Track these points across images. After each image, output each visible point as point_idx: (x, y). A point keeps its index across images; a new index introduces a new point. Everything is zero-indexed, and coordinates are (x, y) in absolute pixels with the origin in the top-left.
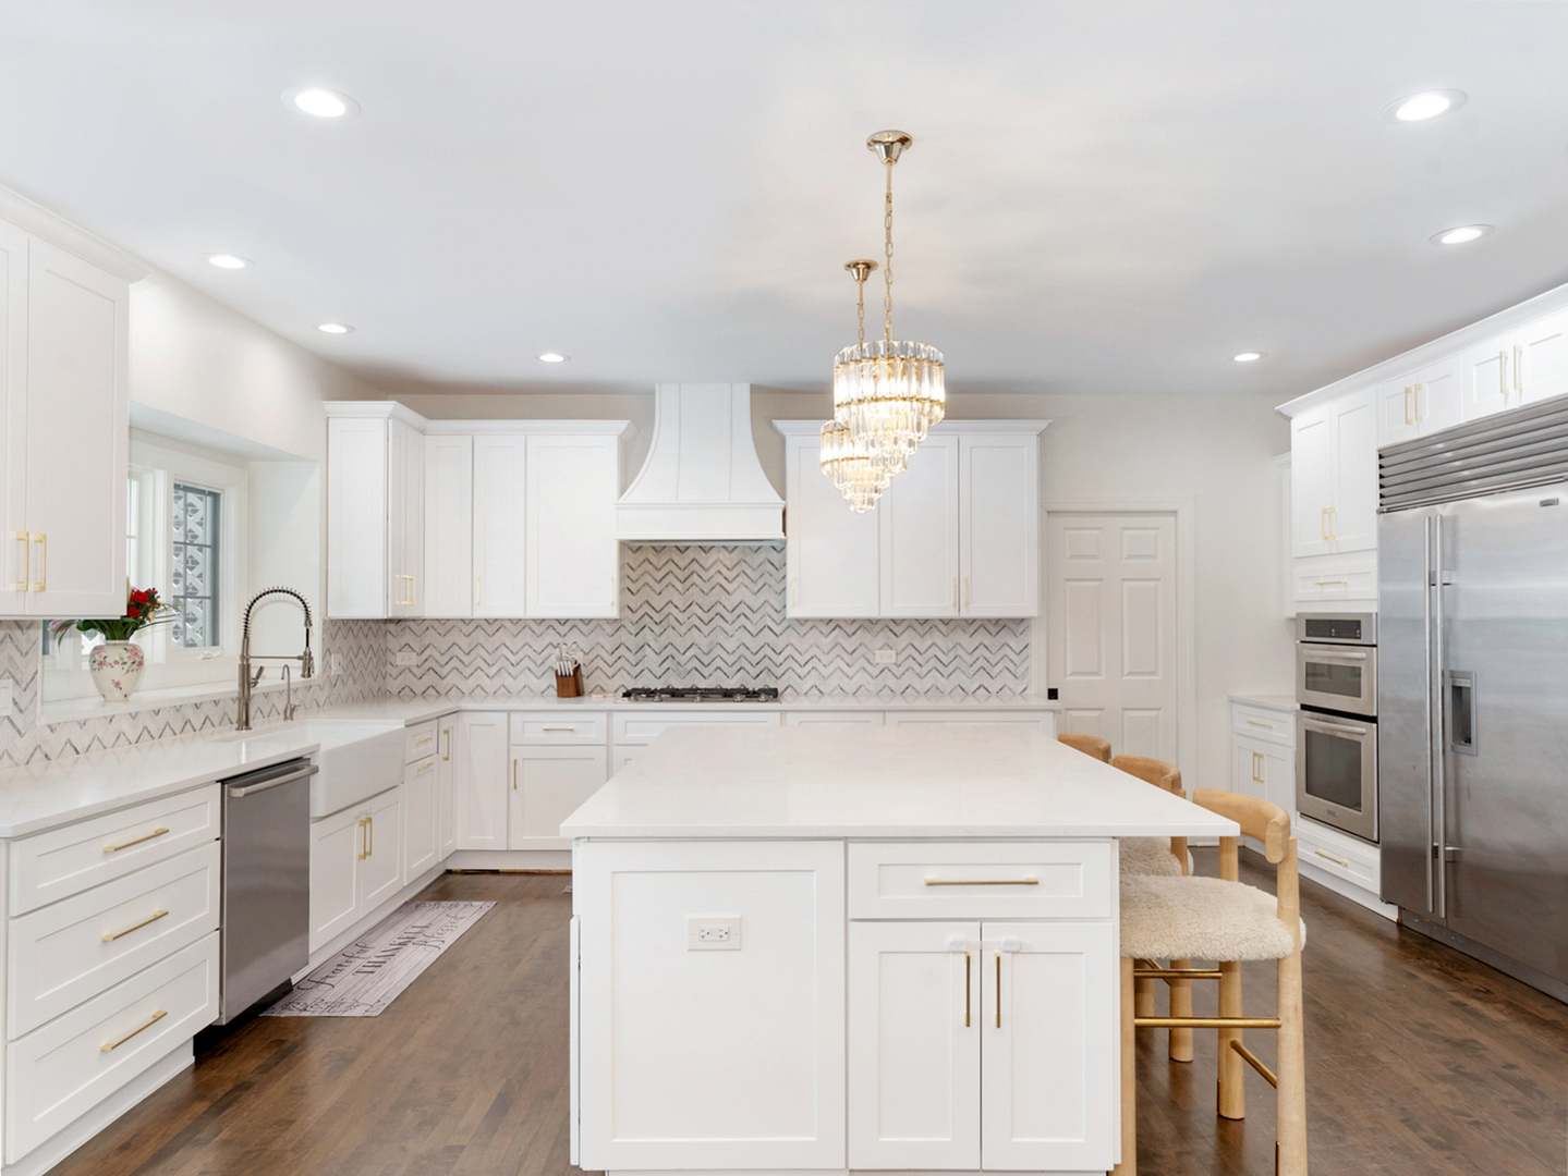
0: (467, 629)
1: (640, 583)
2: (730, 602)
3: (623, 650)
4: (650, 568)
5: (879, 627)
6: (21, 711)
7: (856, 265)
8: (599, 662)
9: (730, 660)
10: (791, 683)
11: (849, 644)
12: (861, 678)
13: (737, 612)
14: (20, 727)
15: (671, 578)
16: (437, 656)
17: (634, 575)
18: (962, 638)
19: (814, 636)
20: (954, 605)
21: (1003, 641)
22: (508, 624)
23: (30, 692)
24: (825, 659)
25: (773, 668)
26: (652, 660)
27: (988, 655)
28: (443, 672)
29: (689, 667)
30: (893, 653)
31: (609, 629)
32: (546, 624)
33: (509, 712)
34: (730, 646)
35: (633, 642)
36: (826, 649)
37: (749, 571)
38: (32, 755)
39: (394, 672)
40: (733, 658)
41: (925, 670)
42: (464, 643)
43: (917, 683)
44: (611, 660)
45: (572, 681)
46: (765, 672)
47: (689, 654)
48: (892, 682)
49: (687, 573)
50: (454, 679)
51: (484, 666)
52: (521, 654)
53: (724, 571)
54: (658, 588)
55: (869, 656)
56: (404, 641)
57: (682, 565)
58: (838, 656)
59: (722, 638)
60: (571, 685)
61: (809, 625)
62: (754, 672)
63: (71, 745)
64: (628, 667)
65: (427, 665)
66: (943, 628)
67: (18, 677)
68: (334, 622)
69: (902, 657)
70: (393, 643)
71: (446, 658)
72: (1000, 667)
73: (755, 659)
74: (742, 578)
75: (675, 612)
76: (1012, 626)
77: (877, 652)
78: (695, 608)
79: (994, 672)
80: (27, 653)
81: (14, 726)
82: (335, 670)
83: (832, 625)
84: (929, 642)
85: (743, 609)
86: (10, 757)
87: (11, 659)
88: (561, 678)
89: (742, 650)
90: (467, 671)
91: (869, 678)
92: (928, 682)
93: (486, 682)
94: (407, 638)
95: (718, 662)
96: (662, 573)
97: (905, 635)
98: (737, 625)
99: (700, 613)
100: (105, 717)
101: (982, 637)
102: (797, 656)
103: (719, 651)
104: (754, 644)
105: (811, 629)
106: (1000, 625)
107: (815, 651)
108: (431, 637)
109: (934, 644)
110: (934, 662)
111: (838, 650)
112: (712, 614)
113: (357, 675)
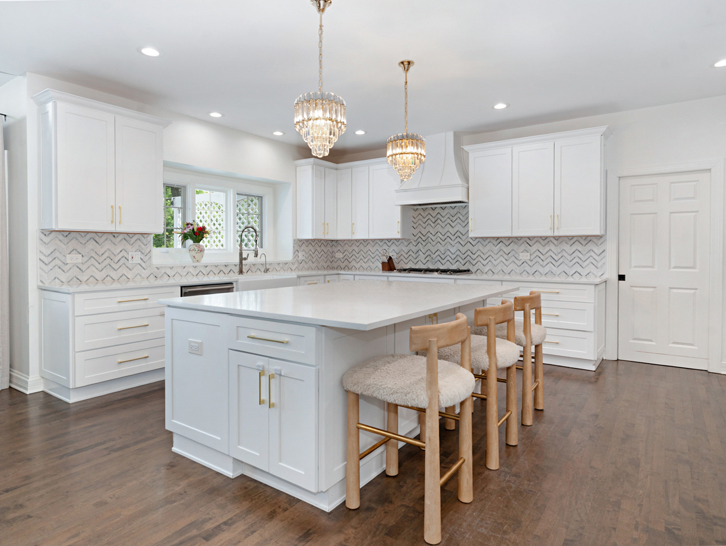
0: (358, 244)
1: (417, 224)
2: (453, 231)
3: (411, 253)
4: (421, 217)
5: (521, 241)
6: (144, 262)
8: (402, 257)
9: (453, 257)
10: (480, 268)
11: (507, 250)
12: (513, 266)
13: (456, 235)
14: (144, 267)
15: (429, 222)
16: (348, 254)
17: (415, 221)
18: (566, 247)
19: (490, 246)
20: (551, 229)
21: (589, 248)
22: (371, 242)
23: (148, 257)
24: (495, 257)
25: (472, 261)
26: (422, 257)
27: (580, 256)
28: (350, 260)
29: (436, 260)
30: (529, 254)
31: (406, 244)
32: (383, 242)
33: (354, 275)
34: (453, 250)
35: (415, 249)
36: (496, 253)
37: (461, 217)
38: (149, 276)
39: (335, 260)
40: (455, 256)
41: (545, 263)
42: (357, 249)
43: (541, 269)
44: (406, 256)
45: (387, 264)
46: (468, 263)
47: (436, 254)
48: (528, 268)
49: (436, 218)
50: (353, 263)
51: (363, 258)
52: (375, 254)
53: (451, 218)
54: (424, 225)
55: (516, 256)
56: (338, 249)
57: (434, 215)
58: (501, 255)
59: (450, 247)
60: (389, 266)
61: (488, 240)
62: (463, 262)
63: (166, 274)
64: (413, 259)
65: (345, 258)
66: (555, 242)
67: (143, 252)
68: (300, 240)
69: (533, 257)
70: (335, 250)
71: (351, 255)
72: (587, 262)
73: (464, 257)
74: (458, 220)
75: (431, 236)
76: (595, 240)
77: (521, 254)
78: (439, 234)
79: (584, 265)
80: (146, 245)
81: (142, 267)
83: (499, 241)
84: (547, 249)
85: (458, 234)
86: (140, 275)
87: (140, 246)
88: (383, 263)
89: (458, 253)
90: (358, 260)
91: (517, 266)
92: (547, 269)
93: (364, 265)
94: (339, 248)
95: (448, 258)
96: (426, 219)
97: (535, 245)
98: (456, 241)
99: (441, 236)
100: (182, 267)
101: (577, 246)
102: (482, 256)
103: (448, 253)
104: (463, 250)
105: (489, 243)
106: (588, 239)
107: (490, 253)
108: (346, 247)
109: (550, 250)
110: (550, 259)
111: (501, 253)
112: (446, 236)
113: (314, 260)
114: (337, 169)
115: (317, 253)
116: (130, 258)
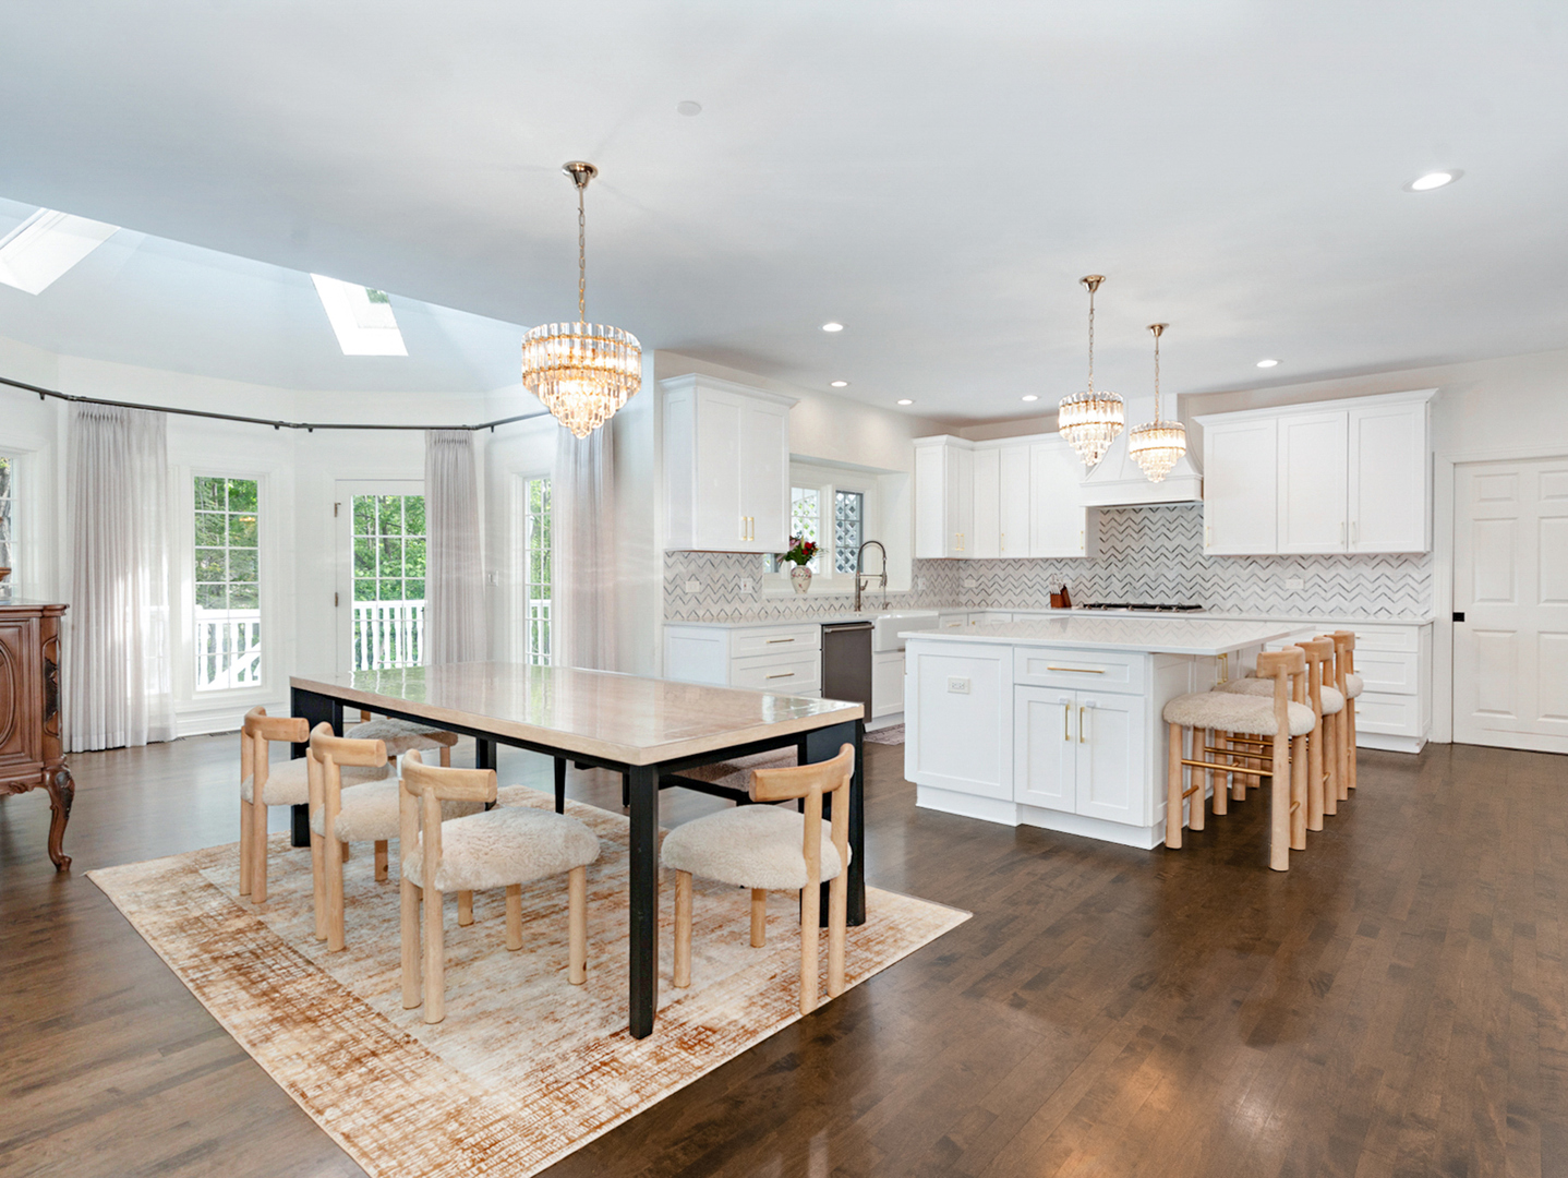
0: (1003, 566)
1: (1108, 535)
2: (1171, 546)
3: (1097, 579)
4: (1115, 524)
5: (1288, 562)
6: (756, 592)
7: (1153, 327)
8: (1081, 586)
9: (1171, 585)
10: (1216, 602)
11: (1263, 575)
12: (1273, 600)
13: (1176, 552)
14: (755, 598)
15: (1129, 530)
16: (987, 582)
17: (1104, 530)
18: (1366, 570)
19: (1235, 569)
20: (1343, 543)
21: (1404, 572)
22: (1026, 562)
23: (759, 584)
24: (1244, 586)
25: (1203, 592)
26: (1116, 585)
27: (1389, 583)
28: (990, 591)
29: (1142, 590)
30: (1301, 581)
31: (1088, 565)
32: (1049, 562)
33: (1013, 613)
34: (1171, 575)
35: (1104, 574)
36: (1245, 579)
37: (1185, 524)
38: (760, 610)
39: (964, 591)
40: (1174, 584)
41: (1329, 595)
42: (1002, 574)
43: (1321, 604)
44: (1089, 585)
45: (1059, 599)
46: (1196, 595)
47: (1142, 581)
48: (1300, 603)
49: (1141, 526)
50: (995, 595)
51: (1013, 588)
52: (1034, 581)
53: (1167, 524)
54: (1120, 537)
55: (1280, 584)
56: (969, 573)
57: (1137, 521)
58: (1255, 583)
59: (1165, 571)
60: (1062, 600)
61: (1232, 560)
62: (1189, 594)
63: (777, 608)
64: (1100, 590)
65: (981, 587)
66: (1346, 562)
67: (754, 577)
68: (920, 561)
69: (1308, 585)
70: (963, 574)
71: (992, 583)
72: (1401, 593)
73: (1189, 585)
74: (1180, 529)
75: (1133, 553)
76: (1415, 560)
77: (1287, 581)
78: (1146, 550)
79: (1395, 597)
80: (758, 568)
81: (753, 598)
82: (921, 587)
83: (1249, 561)
84: (1333, 573)
85: (1180, 550)
87: (751, 570)
88: (1053, 596)
89: (1180, 579)
90: (1003, 591)
91: (1280, 600)
92: (1332, 604)
93: (1014, 598)
94: (970, 571)
95: (1162, 587)
96: (1123, 528)
97: (1312, 567)
98: (1177, 560)
99: (1149, 553)
101: (1384, 569)
102: (1221, 583)
103: (1163, 579)
104: (1189, 575)
105: (1233, 564)
106: (1402, 558)
107: (1235, 579)
108: (983, 570)
109: (1338, 574)
110: (1338, 589)
111: (1254, 579)
112: (1158, 554)
113: (936, 591)
114: (973, 450)
115: (939, 580)
116: (742, 586)
